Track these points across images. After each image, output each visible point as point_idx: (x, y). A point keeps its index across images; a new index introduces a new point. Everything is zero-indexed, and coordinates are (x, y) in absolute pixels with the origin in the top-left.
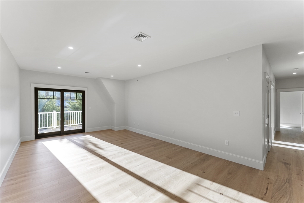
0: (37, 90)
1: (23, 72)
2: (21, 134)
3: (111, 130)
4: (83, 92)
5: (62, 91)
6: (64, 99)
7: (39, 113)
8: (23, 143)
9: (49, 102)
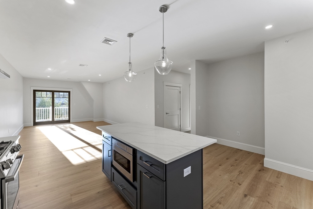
0: (35, 91)
1: (25, 80)
2: (24, 122)
3: (92, 121)
4: (69, 92)
5: (53, 92)
6: (54, 97)
7: (37, 108)
8: (25, 127)
9: (50, 99)
